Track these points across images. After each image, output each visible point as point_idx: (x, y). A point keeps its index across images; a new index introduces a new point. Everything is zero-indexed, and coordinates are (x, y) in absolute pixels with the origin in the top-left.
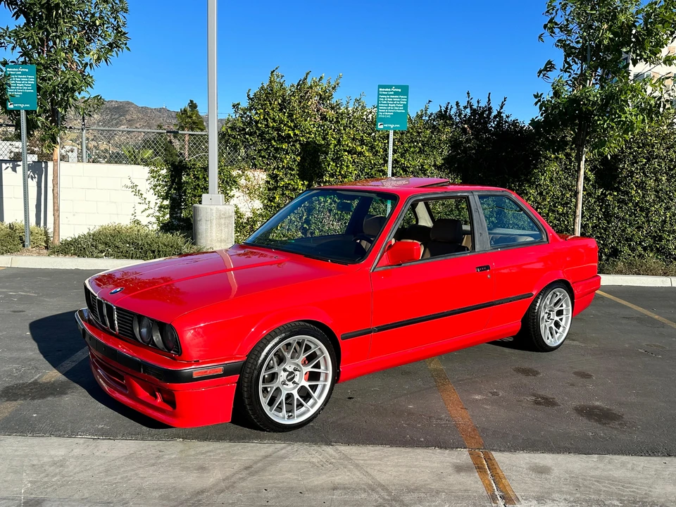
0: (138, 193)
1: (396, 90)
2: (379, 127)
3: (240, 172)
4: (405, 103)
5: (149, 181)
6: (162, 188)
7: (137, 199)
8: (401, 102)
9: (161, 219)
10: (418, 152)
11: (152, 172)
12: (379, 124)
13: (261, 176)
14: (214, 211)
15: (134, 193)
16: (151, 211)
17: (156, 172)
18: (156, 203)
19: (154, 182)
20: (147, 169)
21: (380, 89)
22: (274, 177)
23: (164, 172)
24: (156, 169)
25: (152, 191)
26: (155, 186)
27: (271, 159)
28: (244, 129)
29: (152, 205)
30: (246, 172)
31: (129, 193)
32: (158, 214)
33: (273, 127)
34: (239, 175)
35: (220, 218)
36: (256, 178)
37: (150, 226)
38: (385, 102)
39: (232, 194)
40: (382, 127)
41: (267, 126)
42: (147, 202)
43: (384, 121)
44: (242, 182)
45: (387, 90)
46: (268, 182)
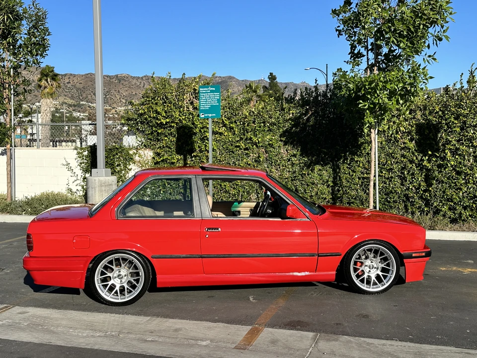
0: (70, 169)
1: (211, 89)
2: (201, 116)
3: (135, 151)
4: (218, 98)
5: (77, 160)
6: (85, 165)
7: (70, 173)
8: (216, 98)
9: (85, 187)
10: (268, 131)
11: (78, 153)
12: (201, 114)
13: (149, 153)
14: (97, 181)
15: (67, 169)
16: (78, 182)
17: (81, 153)
18: (82, 176)
19: (80, 160)
20: (75, 152)
21: (201, 89)
22: (158, 154)
23: (86, 153)
24: (81, 151)
25: (79, 167)
26: (81, 163)
27: (155, 141)
28: (136, 120)
29: (79, 177)
30: (139, 151)
31: (65, 169)
32: (83, 184)
33: (154, 118)
34: (134, 153)
35: (101, 186)
36: (146, 155)
37: (78, 192)
38: (204, 98)
39: (130, 167)
40: (203, 116)
41: (150, 117)
42: (76, 175)
43: (205, 112)
44: (137, 158)
45: (205, 89)
46: (154, 158)
